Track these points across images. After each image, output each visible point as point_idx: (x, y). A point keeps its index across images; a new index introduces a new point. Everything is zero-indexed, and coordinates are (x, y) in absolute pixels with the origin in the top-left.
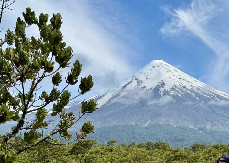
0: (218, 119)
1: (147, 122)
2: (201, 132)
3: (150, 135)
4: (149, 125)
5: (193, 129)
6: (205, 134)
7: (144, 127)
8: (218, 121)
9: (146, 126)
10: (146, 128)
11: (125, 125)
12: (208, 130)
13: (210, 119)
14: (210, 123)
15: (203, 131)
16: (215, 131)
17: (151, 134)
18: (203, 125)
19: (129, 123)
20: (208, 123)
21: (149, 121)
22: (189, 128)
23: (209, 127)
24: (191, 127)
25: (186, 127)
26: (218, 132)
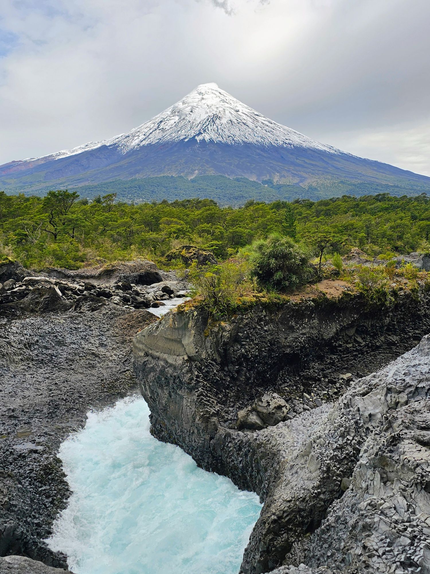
0: (288, 168)
1: (194, 173)
2: (266, 186)
3: (198, 190)
4: (196, 177)
5: (255, 182)
6: (271, 189)
7: (189, 179)
8: (289, 171)
9: (192, 178)
10: (193, 181)
11: (164, 176)
12: (274, 184)
13: (278, 168)
14: (278, 174)
15: (268, 185)
16: (284, 185)
17: (200, 189)
18: (268, 177)
19: (169, 175)
20: (275, 174)
21: (197, 171)
22: (250, 181)
23: (276, 179)
24: (253, 180)
25: (246, 179)
26: (288, 186)
